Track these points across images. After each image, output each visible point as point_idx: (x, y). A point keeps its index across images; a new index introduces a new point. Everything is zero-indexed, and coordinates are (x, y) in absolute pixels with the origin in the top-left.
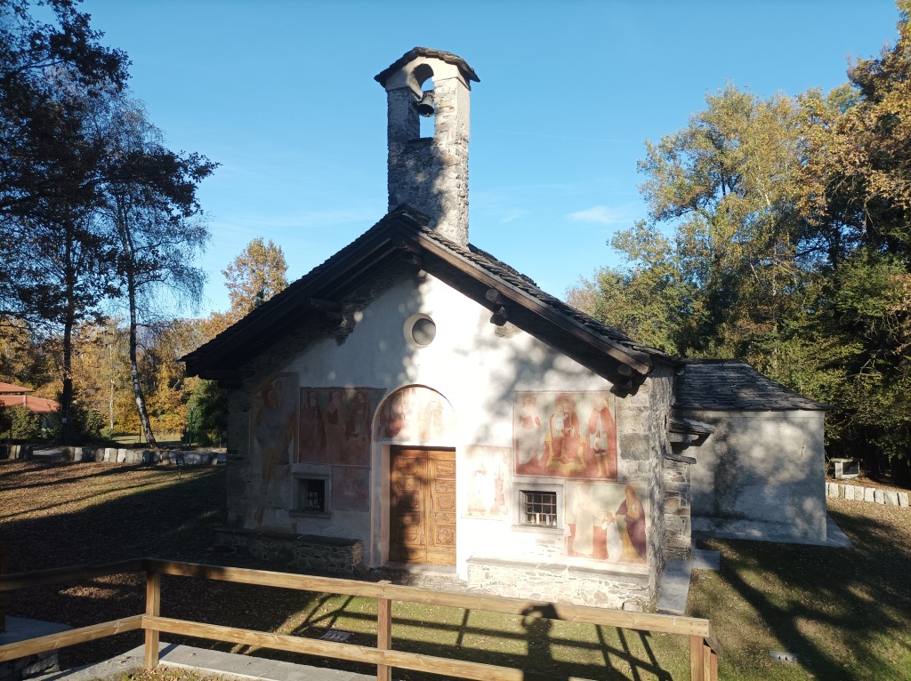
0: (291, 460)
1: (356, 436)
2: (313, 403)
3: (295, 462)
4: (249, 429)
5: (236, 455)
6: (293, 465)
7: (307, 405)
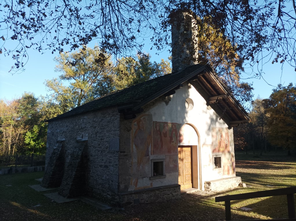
0: (150, 154)
1: (173, 142)
2: (158, 129)
3: (151, 155)
4: (131, 140)
5: (124, 154)
6: (151, 156)
7: (155, 129)
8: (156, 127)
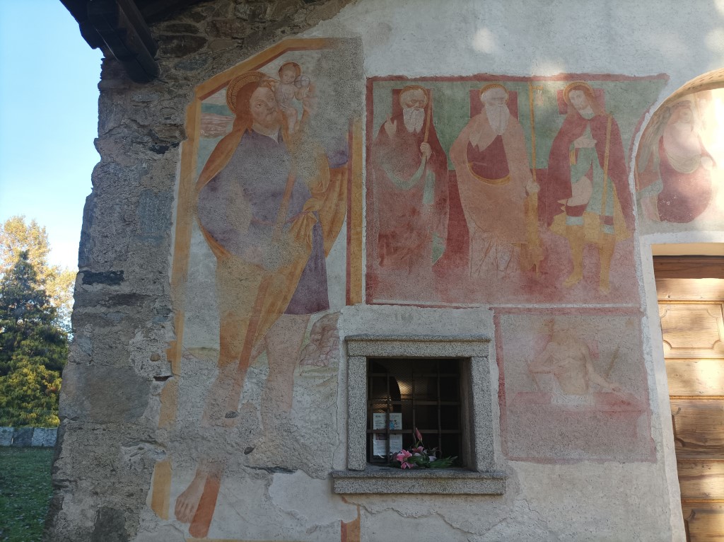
0: (336, 296)
2: (414, 120)
3: (349, 302)
4: (175, 203)
5: (116, 287)
6: (345, 310)
7: (391, 128)
8: (398, 115)
